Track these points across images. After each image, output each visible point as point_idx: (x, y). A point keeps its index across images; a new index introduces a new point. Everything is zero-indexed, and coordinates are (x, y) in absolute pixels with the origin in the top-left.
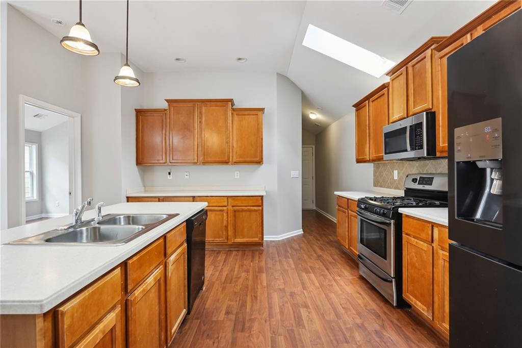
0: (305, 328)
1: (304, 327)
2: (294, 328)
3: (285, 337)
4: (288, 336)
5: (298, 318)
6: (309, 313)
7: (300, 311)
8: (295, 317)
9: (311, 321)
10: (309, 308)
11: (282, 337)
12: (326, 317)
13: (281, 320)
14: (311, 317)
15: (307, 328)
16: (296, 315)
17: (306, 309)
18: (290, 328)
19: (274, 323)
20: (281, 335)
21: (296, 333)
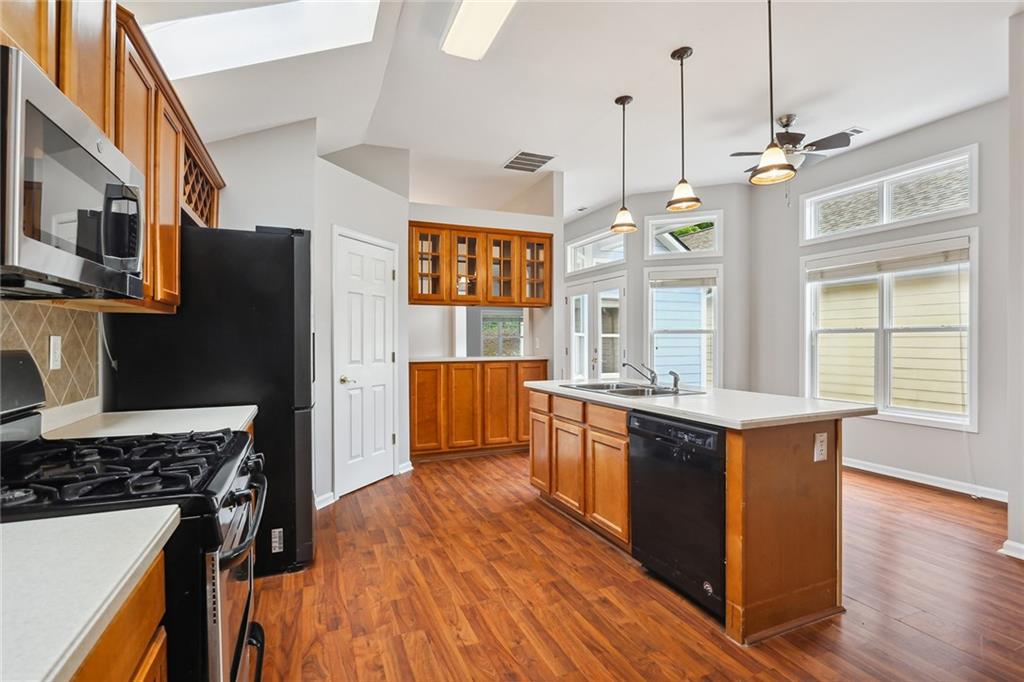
0: (461, 608)
1: (463, 608)
2: (478, 603)
3: (488, 590)
4: (485, 592)
5: (477, 621)
6: (458, 636)
7: (478, 637)
8: (485, 623)
9: (452, 622)
10: (460, 649)
11: (491, 588)
12: (424, 635)
13: (506, 611)
14: (454, 628)
15: (458, 608)
16: (483, 626)
17: (466, 643)
18: (485, 602)
19: (514, 604)
20: (494, 590)
21: (474, 598)
